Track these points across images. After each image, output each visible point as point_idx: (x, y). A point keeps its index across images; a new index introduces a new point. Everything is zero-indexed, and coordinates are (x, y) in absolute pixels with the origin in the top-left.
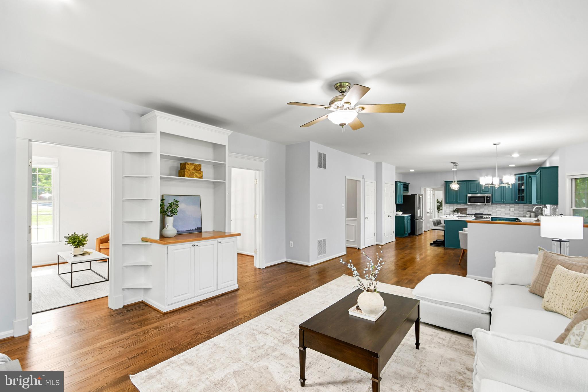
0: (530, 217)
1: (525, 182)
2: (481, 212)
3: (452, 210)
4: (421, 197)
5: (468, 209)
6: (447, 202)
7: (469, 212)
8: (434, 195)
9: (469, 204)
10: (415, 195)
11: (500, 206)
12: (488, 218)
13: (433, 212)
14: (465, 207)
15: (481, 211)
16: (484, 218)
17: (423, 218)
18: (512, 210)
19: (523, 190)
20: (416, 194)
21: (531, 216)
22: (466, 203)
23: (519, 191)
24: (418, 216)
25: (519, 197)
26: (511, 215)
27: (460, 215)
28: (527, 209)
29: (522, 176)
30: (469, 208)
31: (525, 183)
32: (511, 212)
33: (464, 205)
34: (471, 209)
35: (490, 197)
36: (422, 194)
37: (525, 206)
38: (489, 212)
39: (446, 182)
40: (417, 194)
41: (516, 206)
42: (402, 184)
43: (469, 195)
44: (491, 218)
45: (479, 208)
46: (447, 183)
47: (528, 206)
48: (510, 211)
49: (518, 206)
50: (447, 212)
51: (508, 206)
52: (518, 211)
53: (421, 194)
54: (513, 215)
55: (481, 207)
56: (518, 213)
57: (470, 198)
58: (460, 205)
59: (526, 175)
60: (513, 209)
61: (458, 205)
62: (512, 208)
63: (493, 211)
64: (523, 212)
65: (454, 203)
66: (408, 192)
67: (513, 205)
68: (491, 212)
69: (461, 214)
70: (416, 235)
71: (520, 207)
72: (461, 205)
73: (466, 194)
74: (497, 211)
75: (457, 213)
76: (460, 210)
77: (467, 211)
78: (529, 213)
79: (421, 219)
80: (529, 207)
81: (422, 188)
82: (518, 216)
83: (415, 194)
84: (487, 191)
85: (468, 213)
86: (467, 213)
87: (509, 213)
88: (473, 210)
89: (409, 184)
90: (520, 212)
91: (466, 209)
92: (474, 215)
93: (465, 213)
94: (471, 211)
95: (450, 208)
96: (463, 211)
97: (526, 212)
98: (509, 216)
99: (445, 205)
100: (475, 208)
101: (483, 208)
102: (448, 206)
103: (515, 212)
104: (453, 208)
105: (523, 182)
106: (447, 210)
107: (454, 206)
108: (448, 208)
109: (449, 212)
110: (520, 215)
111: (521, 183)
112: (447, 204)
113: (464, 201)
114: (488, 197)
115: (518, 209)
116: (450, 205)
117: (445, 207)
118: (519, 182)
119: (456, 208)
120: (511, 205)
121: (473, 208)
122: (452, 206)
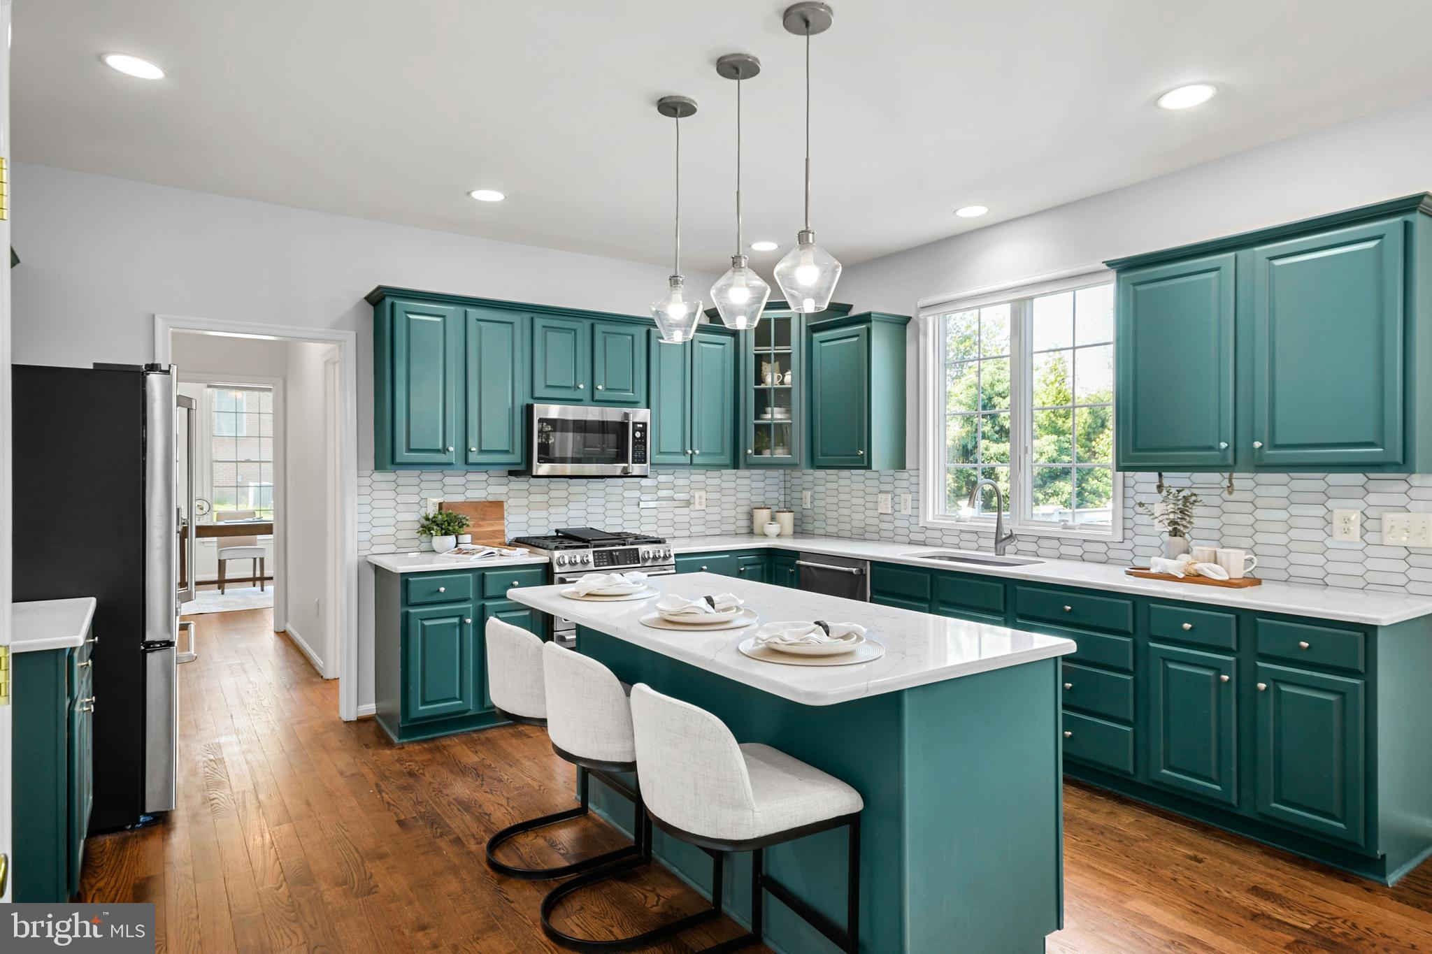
1: (793, 349)
3: (411, 518)
5: (506, 506)
6: (402, 455)
7: (515, 524)
9: (544, 469)
11: (654, 482)
12: (662, 561)
14: (492, 489)
15: (572, 514)
16: (642, 562)
18: (697, 500)
19: (783, 396)
22: (525, 463)
23: (761, 396)
25: (762, 429)
26: (693, 529)
28: (747, 495)
29: (776, 320)
30: (511, 502)
31: (795, 358)
32: (694, 515)
33: (484, 477)
34: (524, 502)
37: (739, 481)
38: (608, 521)
39: (379, 299)
41: (715, 479)
43: (543, 411)
44: (673, 560)
45: (565, 494)
47: (747, 481)
48: (692, 506)
49: (718, 481)
50: (375, 531)
51: (682, 478)
52: (717, 509)
54: (701, 529)
55: (573, 489)
56: (718, 517)
58: (461, 480)
59: (800, 315)
60: (700, 499)
61: (447, 480)
62: (697, 494)
63: (626, 509)
64: (733, 513)
65: (442, 465)
67: (698, 477)
68: (619, 521)
71: (724, 485)
72: (471, 477)
73: (522, 399)
74: (644, 513)
75: (452, 538)
77: (506, 522)
78: (763, 514)
80: (755, 485)
81: (160, 323)
82: (717, 531)
84: (626, 391)
85: (511, 536)
86: (502, 533)
87: (687, 519)
88: (533, 514)
90: (725, 513)
91: (495, 508)
92: (587, 547)
93: (494, 532)
94: (524, 518)
95: (393, 504)
96: (483, 519)
97: (745, 509)
98: (687, 533)
99: (367, 481)
100: (545, 497)
101: (584, 497)
102: (384, 486)
103: (709, 510)
104: (416, 499)
105: (782, 350)
106: (375, 522)
107: (423, 485)
108: (375, 504)
109: (391, 530)
110: (725, 527)
111: (771, 354)
112: (378, 476)
113: (511, 451)
114: (638, 425)
115: (718, 495)
116: (400, 481)
117: (367, 499)
118: (758, 348)
119: (441, 500)
120: (694, 478)
121: (532, 498)
122: (416, 489)
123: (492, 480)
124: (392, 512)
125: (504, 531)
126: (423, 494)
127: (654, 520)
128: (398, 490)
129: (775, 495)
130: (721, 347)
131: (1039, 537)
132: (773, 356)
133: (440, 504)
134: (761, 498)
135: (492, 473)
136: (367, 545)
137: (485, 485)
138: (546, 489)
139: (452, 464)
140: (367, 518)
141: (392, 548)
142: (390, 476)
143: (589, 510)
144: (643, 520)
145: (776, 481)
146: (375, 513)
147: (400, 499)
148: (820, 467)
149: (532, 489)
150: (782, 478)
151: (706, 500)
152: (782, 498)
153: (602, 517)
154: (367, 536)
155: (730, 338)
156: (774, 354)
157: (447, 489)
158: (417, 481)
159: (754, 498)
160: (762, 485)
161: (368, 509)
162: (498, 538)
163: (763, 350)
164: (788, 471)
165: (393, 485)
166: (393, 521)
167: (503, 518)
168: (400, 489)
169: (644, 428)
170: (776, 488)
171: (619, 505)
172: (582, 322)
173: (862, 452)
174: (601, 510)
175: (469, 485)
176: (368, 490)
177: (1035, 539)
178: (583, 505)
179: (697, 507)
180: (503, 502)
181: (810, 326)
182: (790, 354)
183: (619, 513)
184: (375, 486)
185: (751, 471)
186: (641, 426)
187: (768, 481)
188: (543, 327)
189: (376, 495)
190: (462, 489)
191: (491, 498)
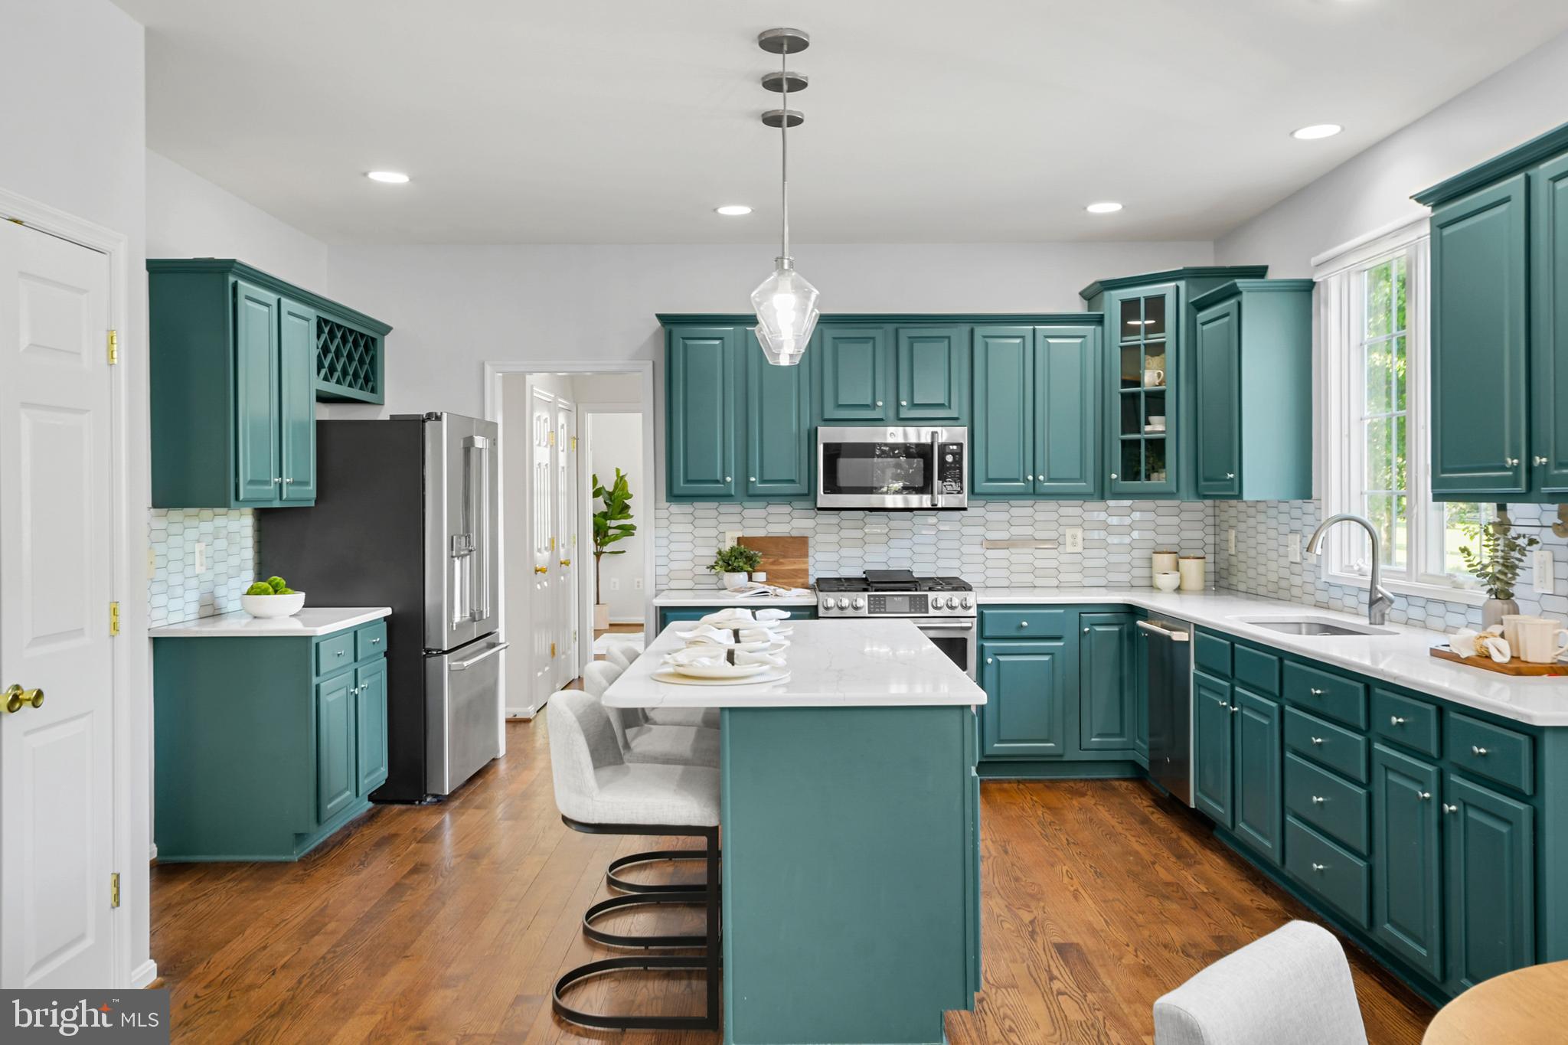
0: (1179, 589)
1: (1168, 336)
2: (894, 566)
3: (709, 554)
4: (480, 442)
5: (811, 542)
6: (681, 485)
7: (822, 563)
8: (577, 440)
9: (824, 499)
10: (428, 425)
11: (1005, 516)
12: (959, 612)
13: (574, 565)
14: (797, 523)
15: (893, 553)
16: (932, 612)
17: (501, 630)
18: (1069, 540)
19: (1156, 402)
20: (430, 416)
21: (1186, 586)
22: (810, 494)
23: (1130, 402)
24: (457, 619)
25: (1130, 448)
26: (1062, 577)
27: (770, 589)
28: (1150, 535)
29: (1147, 299)
30: (819, 537)
31: (1170, 348)
32: (1064, 558)
33: (787, 509)
34: (834, 538)
35: (960, 445)
36: (488, 418)
38: (941, 563)
40: (439, 418)
41: (1097, 512)
42: (312, 313)
43: (828, 434)
44: (973, 612)
45: (884, 529)
46: (679, 331)
47: (1149, 516)
48: (1061, 548)
49: (1103, 516)
50: (675, 566)
51: (1046, 510)
52: (1104, 553)
53: (482, 421)
54: (1078, 577)
55: (894, 524)
56: (1102, 563)
57: (834, 452)
58: (761, 513)
59: (1178, 288)
60: (1074, 538)
61: (746, 513)
62: (1069, 532)
63: (964, 549)
64: (1126, 558)
65: (724, 497)
66: (381, 404)
67: (1071, 510)
68: (956, 564)
69: (768, 582)
70: (442, 801)
71: (1112, 521)
72: (772, 509)
73: (806, 425)
75: (743, 576)
76: (765, 555)
77: (811, 560)
78: (1164, 561)
79: (487, 638)
80: (1161, 520)
81: (488, 369)
82: (1103, 582)
83: (424, 413)
84: (940, 406)
85: (815, 574)
86: (806, 572)
87: (1054, 564)
88: (844, 552)
89: (387, 329)
90: (1113, 558)
91: (799, 545)
92: (865, 590)
93: (796, 570)
94: (835, 557)
95: (690, 537)
96: (785, 557)
97: (1147, 553)
98: (1055, 583)
99: (664, 514)
100: (858, 534)
101: (909, 534)
102: (680, 518)
103: (1087, 553)
104: (713, 532)
105: (1155, 338)
106: (672, 557)
107: (722, 518)
108: (674, 537)
109: (689, 565)
110: (1114, 577)
111: (1139, 345)
112: (675, 508)
113: (797, 481)
114: (951, 447)
115: (1103, 534)
116: (698, 513)
117: (664, 532)
118: (1125, 338)
119: (740, 535)
120: (1064, 511)
121: (844, 533)
122: (714, 522)
123: (796, 513)
124: (690, 546)
125: (806, 571)
126: (722, 528)
127: (1005, 564)
128: (744, 522)
129: (1199, 535)
130: (1079, 341)
131: (1428, 600)
132: (1142, 347)
133: (739, 538)
134: (1175, 539)
135: (796, 504)
136: (665, 580)
137: (788, 518)
138: (860, 523)
139: (732, 496)
140: (664, 552)
141: (689, 584)
142: (686, 508)
143: (916, 549)
144: (989, 563)
145: (1200, 516)
146: (673, 547)
147: (698, 532)
148: (1206, 497)
149: (844, 524)
150: (1210, 511)
151: (1084, 539)
152: (1210, 539)
153: (934, 558)
154: (662, 571)
155: (1093, 327)
156: (1145, 345)
157: (745, 523)
158: (715, 513)
159: (1161, 539)
160: (1175, 520)
161: (665, 542)
162: (800, 578)
163: (1132, 340)
164: (1218, 502)
165: (691, 518)
166: (690, 556)
167: (806, 555)
168: (697, 523)
169: (959, 451)
170: (1200, 525)
171: (956, 544)
172: (882, 328)
173: (1232, 476)
174: (933, 549)
175: (771, 519)
176: (665, 523)
177: (1421, 603)
178: (907, 543)
179: (1070, 549)
180: (807, 537)
181: (1192, 303)
182: (1163, 344)
183: (956, 554)
184: (672, 518)
185: (1157, 501)
186: (955, 447)
187: (1184, 516)
188: (834, 338)
189: (674, 528)
190: (763, 523)
191: (795, 534)
